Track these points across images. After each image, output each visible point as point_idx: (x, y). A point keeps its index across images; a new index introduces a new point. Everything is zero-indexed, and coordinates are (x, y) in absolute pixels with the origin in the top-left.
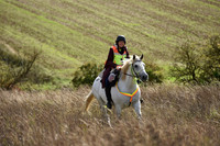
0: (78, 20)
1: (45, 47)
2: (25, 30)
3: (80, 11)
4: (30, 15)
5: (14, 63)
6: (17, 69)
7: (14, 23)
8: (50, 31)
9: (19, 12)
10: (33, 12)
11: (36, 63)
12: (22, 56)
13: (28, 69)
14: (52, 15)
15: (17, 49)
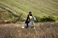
0: (33, 5)
1: (24, 12)
2: (19, 8)
3: (33, 3)
4: (20, 4)
5: (16, 16)
6: (17, 18)
7: (16, 6)
8: (25, 8)
9: (17, 3)
10: (21, 3)
11: (21, 16)
12: (18, 14)
13: (20, 18)
14: (26, 4)
15: (17, 13)
